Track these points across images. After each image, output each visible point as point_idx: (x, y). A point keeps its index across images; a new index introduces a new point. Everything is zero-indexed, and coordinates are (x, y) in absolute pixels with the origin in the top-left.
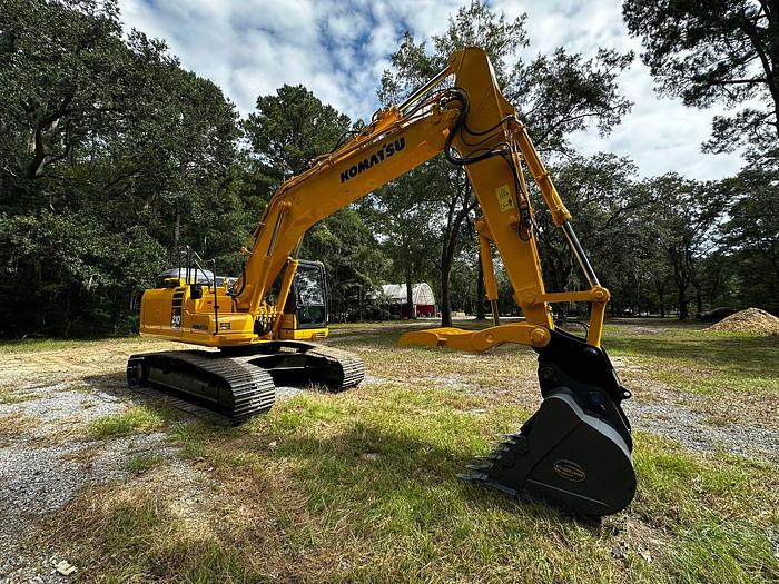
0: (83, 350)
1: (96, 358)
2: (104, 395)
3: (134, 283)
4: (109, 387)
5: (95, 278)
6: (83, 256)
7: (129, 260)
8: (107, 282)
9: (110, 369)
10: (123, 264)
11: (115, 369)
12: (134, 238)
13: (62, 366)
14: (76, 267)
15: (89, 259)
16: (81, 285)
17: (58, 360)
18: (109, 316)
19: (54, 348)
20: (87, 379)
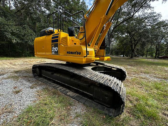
0: (15, 61)
1: (19, 63)
2: (24, 82)
3: (27, 42)
4: (26, 77)
5: (15, 40)
6: (11, 33)
7: (25, 35)
8: (19, 41)
9: (24, 67)
10: (23, 36)
11: (26, 67)
12: (25, 29)
13: (8, 66)
14: (9, 36)
15: (13, 34)
16: (11, 42)
17: (7, 63)
18: (21, 51)
19: (6, 60)
20: (16, 72)
